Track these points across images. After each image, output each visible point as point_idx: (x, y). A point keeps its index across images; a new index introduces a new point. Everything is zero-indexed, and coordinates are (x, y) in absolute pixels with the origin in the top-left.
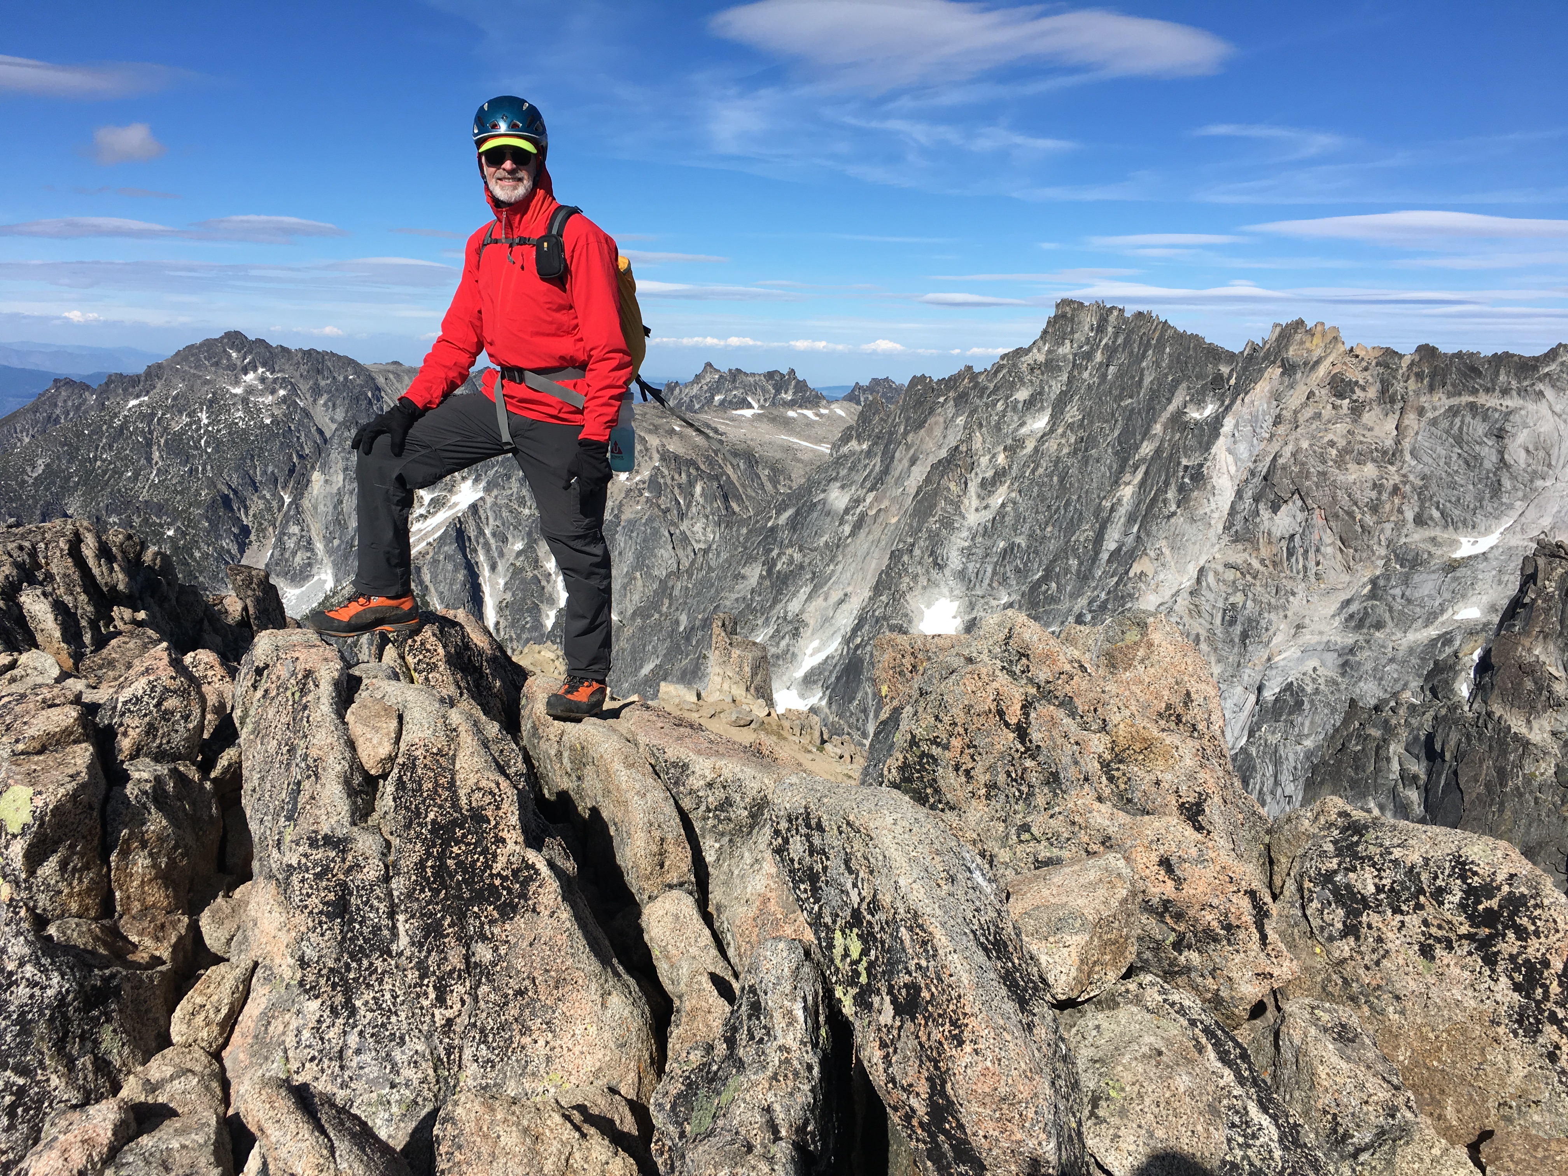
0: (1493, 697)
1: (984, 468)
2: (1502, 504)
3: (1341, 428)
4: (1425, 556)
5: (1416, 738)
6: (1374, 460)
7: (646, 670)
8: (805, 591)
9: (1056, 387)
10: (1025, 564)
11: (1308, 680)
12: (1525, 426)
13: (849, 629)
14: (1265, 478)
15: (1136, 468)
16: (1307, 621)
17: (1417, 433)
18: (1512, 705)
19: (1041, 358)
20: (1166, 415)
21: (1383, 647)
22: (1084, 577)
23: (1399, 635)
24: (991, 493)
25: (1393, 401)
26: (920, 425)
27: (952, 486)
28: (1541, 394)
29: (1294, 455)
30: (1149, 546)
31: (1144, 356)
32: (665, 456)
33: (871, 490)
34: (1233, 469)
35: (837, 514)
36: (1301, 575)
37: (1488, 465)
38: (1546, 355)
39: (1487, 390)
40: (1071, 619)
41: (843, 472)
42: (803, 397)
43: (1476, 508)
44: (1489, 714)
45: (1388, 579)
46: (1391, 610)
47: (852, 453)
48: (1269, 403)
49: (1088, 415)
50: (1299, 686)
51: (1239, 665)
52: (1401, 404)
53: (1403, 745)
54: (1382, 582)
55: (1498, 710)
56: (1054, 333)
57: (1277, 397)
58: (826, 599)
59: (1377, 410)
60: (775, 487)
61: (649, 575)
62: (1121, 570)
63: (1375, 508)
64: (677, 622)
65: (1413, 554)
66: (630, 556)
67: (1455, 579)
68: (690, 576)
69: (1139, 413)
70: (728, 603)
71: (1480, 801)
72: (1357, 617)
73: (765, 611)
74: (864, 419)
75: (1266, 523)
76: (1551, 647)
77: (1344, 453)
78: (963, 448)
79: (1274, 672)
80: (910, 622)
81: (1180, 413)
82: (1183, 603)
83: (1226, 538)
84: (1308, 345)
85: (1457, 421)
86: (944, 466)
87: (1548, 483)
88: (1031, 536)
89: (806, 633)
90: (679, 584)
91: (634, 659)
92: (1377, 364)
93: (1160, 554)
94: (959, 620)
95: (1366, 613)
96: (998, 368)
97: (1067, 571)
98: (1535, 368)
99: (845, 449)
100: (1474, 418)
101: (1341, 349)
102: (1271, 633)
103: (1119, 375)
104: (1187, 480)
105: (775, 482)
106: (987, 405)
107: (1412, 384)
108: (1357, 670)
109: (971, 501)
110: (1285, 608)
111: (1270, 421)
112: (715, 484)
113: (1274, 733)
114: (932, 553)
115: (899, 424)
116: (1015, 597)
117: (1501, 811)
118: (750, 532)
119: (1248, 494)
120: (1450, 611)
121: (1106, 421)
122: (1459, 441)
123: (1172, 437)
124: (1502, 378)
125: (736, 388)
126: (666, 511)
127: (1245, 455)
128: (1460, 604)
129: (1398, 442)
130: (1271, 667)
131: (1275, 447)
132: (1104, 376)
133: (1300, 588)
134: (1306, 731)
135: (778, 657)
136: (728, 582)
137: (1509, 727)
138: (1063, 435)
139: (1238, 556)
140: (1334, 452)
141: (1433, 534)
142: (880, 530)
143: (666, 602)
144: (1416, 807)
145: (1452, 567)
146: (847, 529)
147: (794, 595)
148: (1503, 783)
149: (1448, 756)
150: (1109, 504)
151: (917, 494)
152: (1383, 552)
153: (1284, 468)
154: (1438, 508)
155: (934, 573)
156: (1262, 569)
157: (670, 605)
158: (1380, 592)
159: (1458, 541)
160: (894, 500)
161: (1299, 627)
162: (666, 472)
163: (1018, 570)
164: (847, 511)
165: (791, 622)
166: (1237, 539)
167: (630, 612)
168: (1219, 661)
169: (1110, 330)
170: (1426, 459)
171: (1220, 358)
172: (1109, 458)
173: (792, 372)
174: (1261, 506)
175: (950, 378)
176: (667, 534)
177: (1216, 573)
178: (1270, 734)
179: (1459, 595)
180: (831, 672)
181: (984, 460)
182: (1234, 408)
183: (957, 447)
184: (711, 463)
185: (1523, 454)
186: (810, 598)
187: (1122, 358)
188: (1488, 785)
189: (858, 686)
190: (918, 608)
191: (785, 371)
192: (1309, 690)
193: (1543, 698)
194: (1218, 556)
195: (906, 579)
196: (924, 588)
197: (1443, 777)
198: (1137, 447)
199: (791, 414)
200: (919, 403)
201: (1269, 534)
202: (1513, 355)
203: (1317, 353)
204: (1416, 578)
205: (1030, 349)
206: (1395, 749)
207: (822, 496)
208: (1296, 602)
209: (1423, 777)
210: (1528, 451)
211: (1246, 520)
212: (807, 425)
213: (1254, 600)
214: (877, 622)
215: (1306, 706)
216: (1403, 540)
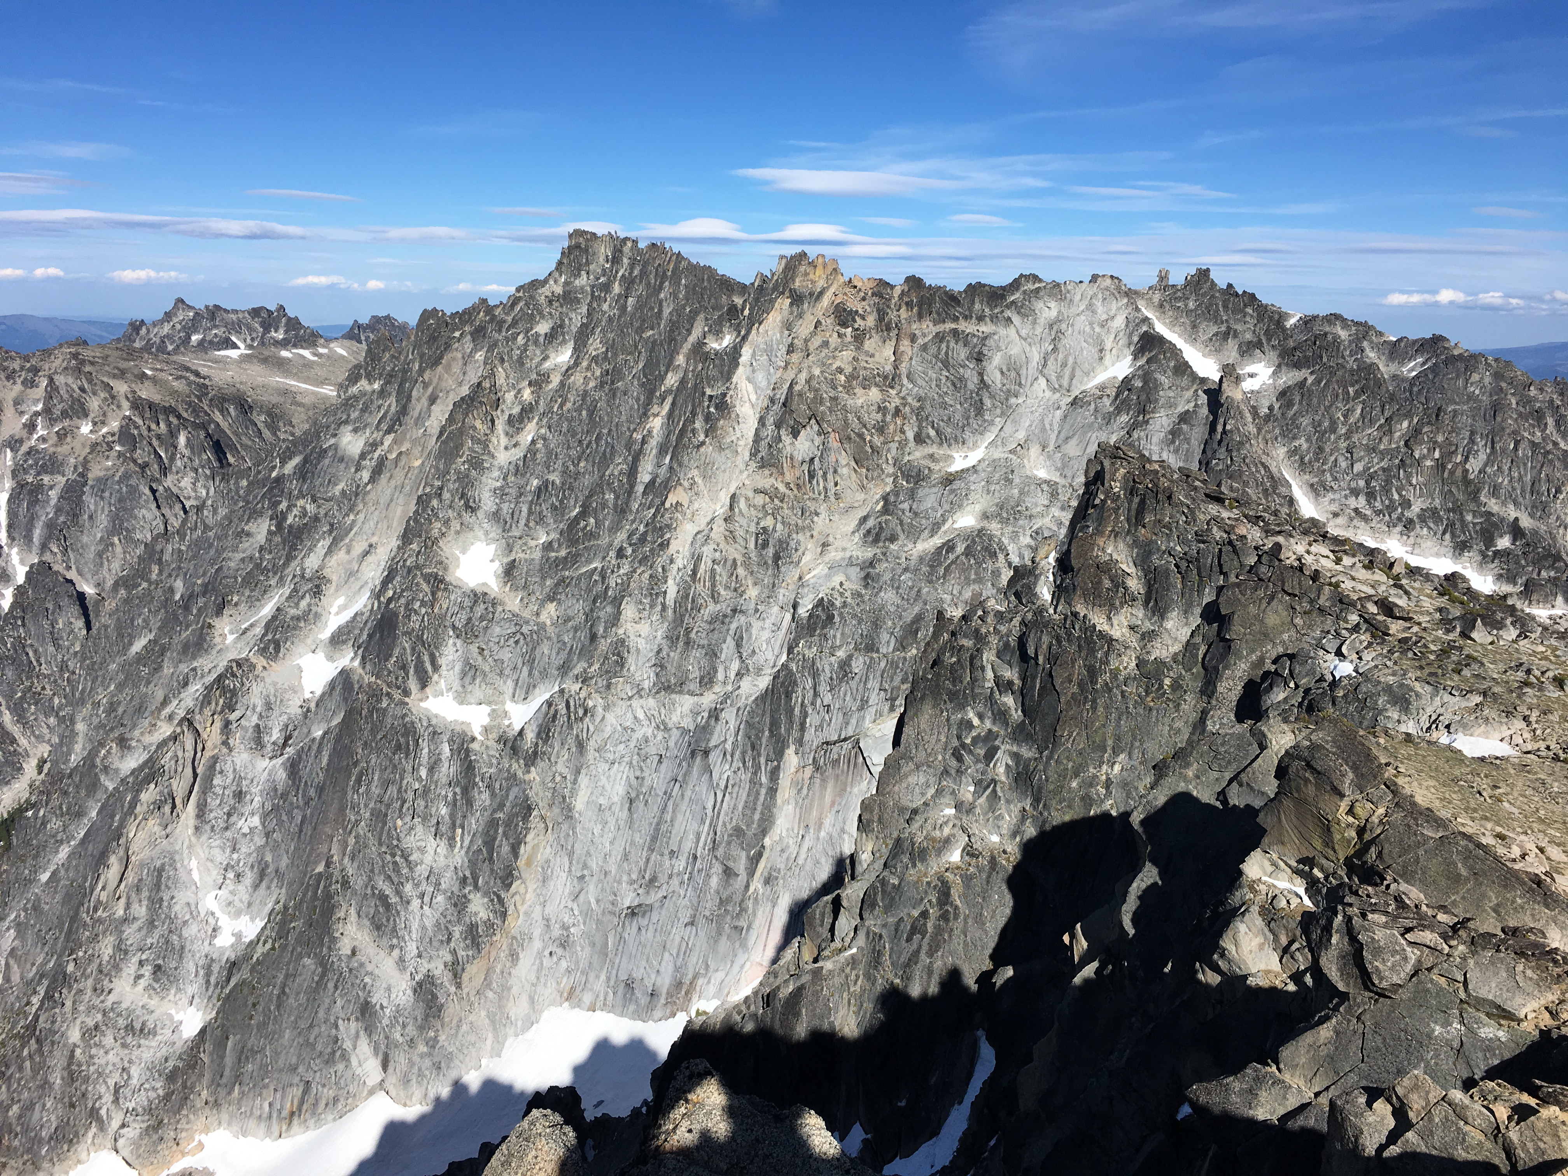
0: (1076, 598)
1: (510, 405)
2: (985, 421)
3: (847, 355)
4: (926, 472)
5: (1007, 645)
6: (877, 385)
7: (138, 646)
8: (323, 545)
9: (576, 319)
10: (561, 502)
11: (836, 595)
12: (999, 349)
13: (377, 582)
14: (784, 404)
15: (663, 399)
16: (831, 539)
17: (911, 359)
18: (1094, 605)
19: (559, 290)
20: (687, 346)
21: (898, 558)
22: (622, 511)
23: (910, 546)
24: (519, 430)
25: (888, 329)
26: (436, 362)
27: (478, 424)
28: (1009, 320)
29: (808, 381)
30: (682, 476)
31: (661, 288)
32: (137, 404)
33: (388, 432)
34: (753, 397)
35: (351, 459)
36: (822, 497)
37: (971, 386)
38: (1011, 285)
39: (966, 318)
40: (613, 554)
41: (354, 415)
42: (296, 336)
43: (963, 427)
44: (1075, 615)
45: (897, 495)
46: (901, 523)
47: (363, 393)
48: (782, 333)
49: (611, 346)
50: (830, 601)
51: (774, 585)
52: (896, 332)
53: (994, 652)
54: (892, 498)
55: (1081, 609)
56: (570, 264)
57: (788, 326)
58: (348, 552)
59: (876, 338)
60: (275, 434)
61: (129, 540)
62: (657, 501)
63: (881, 429)
64: (171, 590)
65: (915, 470)
66: (103, 520)
67: (952, 491)
68: (182, 538)
69: (662, 345)
70: (232, 564)
71: (1075, 701)
72: (874, 532)
73: (277, 570)
74: (372, 356)
75: (788, 448)
76: (1121, 546)
77: (851, 377)
78: (486, 384)
79: (806, 590)
80: (446, 569)
81: (700, 344)
82: (719, 528)
83: (753, 465)
84: (811, 276)
85: (944, 346)
86: (466, 405)
87: (1020, 401)
88: (565, 472)
89: (329, 590)
90: (170, 548)
91: (121, 636)
92: (873, 294)
93: (693, 484)
94: (497, 564)
95: (881, 528)
96: (515, 301)
97: (604, 505)
98: (1003, 297)
99: (354, 390)
100: (957, 343)
101: (842, 280)
102: (800, 553)
103: (639, 307)
104: (712, 410)
105: (273, 428)
106: (507, 339)
107: (904, 313)
108: (877, 582)
109: (499, 439)
110: (810, 528)
111: (784, 350)
112: (202, 434)
113: (810, 647)
114: (463, 496)
115: (413, 361)
116: (554, 536)
117: (1094, 708)
118: (251, 484)
119: (769, 421)
120: (950, 521)
121: (631, 353)
122: (946, 364)
123: (695, 368)
124: (977, 306)
125: (216, 327)
126: (144, 467)
127: (764, 384)
128: (958, 514)
129: (896, 367)
130: (803, 586)
131: (790, 375)
132: (623, 308)
133: (823, 508)
134: (838, 643)
135: (298, 619)
136: (230, 542)
137: (1094, 626)
138: (588, 368)
139: (766, 480)
140: (843, 378)
141: (931, 452)
142: (403, 474)
143: (155, 569)
144: (1013, 712)
145: (949, 480)
146: (366, 475)
147: (310, 550)
148: (1094, 682)
149: (1041, 660)
150: (640, 437)
151: (441, 434)
152: (890, 470)
153: (800, 395)
154: (933, 427)
155: (467, 517)
156: (788, 492)
157: (161, 572)
158: (891, 507)
159: (952, 457)
160: (414, 442)
161: (825, 545)
162: (140, 422)
163: (554, 508)
164: (363, 456)
165: (310, 580)
166: (763, 465)
167: (110, 583)
168: (755, 584)
169: (626, 261)
170: (920, 382)
171: (733, 290)
172: (635, 390)
173: (281, 308)
174: (783, 432)
175: (464, 312)
176: (147, 491)
177: (747, 499)
178: (807, 650)
179: (956, 506)
180: (362, 630)
181: (509, 397)
182: (750, 338)
183: (479, 384)
184: (196, 410)
185: (999, 376)
186: (330, 551)
187: (640, 289)
188: (1081, 685)
189: (393, 641)
190: (453, 554)
191: (272, 308)
192: (838, 603)
193: (1120, 595)
194: (747, 482)
195: (438, 525)
196: (458, 533)
197: (1038, 681)
198: (662, 378)
199: (285, 354)
200: (433, 339)
201: (792, 459)
202: (985, 285)
203: (821, 283)
204: (921, 493)
205: (545, 282)
206: (988, 656)
207: (332, 441)
208: (820, 522)
209: (1017, 682)
210: (1002, 373)
211: (770, 446)
212: (304, 365)
213: (783, 523)
214: (409, 571)
215: (837, 619)
216: (907, 458)
